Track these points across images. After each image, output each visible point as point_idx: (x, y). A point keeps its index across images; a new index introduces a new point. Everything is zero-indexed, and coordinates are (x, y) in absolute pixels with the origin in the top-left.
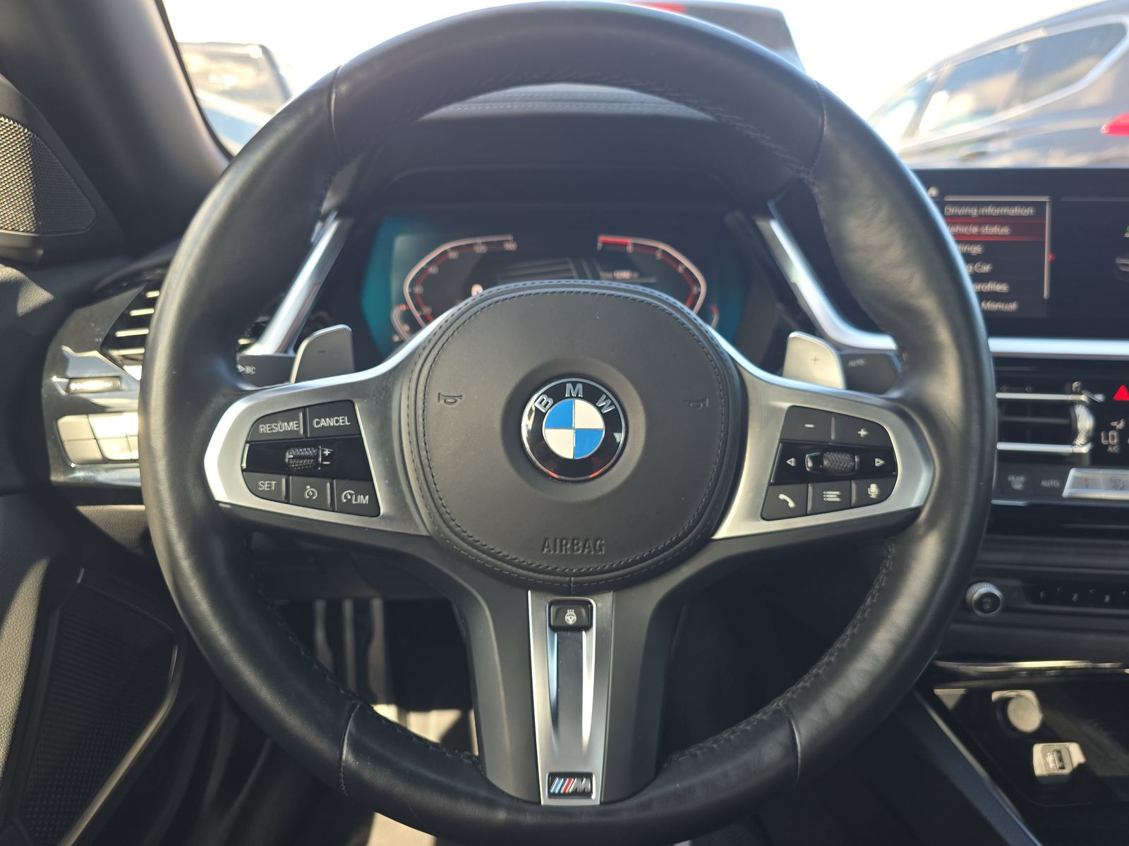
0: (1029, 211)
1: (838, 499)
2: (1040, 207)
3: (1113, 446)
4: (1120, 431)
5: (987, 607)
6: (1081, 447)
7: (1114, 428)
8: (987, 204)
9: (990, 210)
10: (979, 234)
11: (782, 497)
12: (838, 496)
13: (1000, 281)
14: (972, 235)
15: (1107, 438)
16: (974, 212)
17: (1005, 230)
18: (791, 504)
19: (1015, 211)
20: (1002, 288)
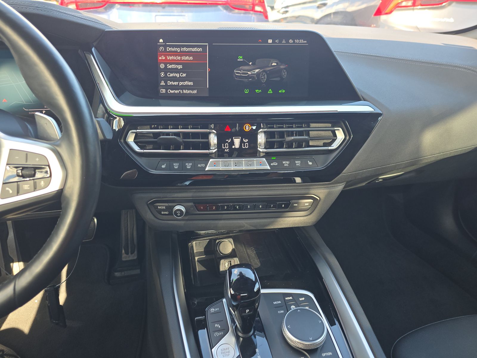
0: (200, 49)
1: (29, 188)
2: (204, 47)
3: (227, 149)
4: (229, 143)
5: (179, 215)
6: (213, 150)
7: (227, 142)
8: (183, 46)
9: (185, 49)
10: (181, 60)
11: (7, 189)
12: (29, 187)
13: (190, 81)
14: (178, 60)
15: (224, 146)
16: (178, 50)
17: (191, 58)
18: (11, 192)
19: (194, 50)
20: (191, 83)
